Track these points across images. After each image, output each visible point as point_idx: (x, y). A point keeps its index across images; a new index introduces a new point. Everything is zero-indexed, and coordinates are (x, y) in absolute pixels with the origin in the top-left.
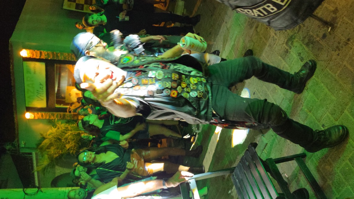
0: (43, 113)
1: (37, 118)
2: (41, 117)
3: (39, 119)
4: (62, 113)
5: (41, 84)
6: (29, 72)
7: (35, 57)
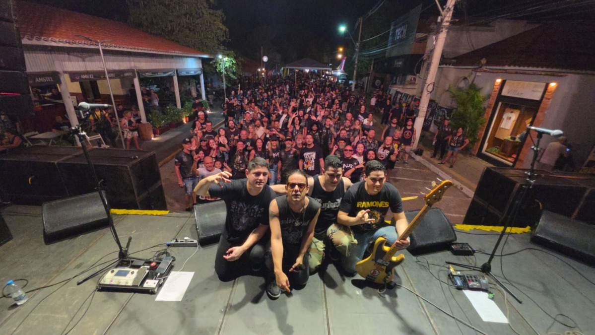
0: (497, 92)
1: (495, 87)
2: (495, 90)
3: (494, 88)
4: (493, 106)
5: (522, 94)
6: (536, 86)
7: (547, 93)
